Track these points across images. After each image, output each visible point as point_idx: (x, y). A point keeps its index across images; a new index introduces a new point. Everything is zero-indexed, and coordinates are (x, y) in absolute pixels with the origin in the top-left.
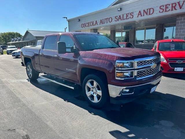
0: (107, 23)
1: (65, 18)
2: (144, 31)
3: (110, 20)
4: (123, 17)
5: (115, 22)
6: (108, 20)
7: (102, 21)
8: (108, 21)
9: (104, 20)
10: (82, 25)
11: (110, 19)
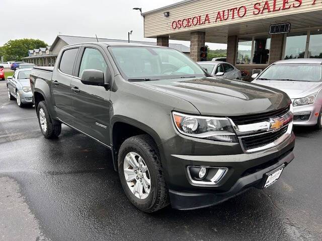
0: (233, 18)
1: (137, 9)
2: (306, 36)
3: (241, 14)
4: (275, 5)
5: (254, 16)
6: (236, 12)
7: (222, 15)
8: (236, 14)
9: (226, 13)
10: (175, 24)
11: (242, 10)
